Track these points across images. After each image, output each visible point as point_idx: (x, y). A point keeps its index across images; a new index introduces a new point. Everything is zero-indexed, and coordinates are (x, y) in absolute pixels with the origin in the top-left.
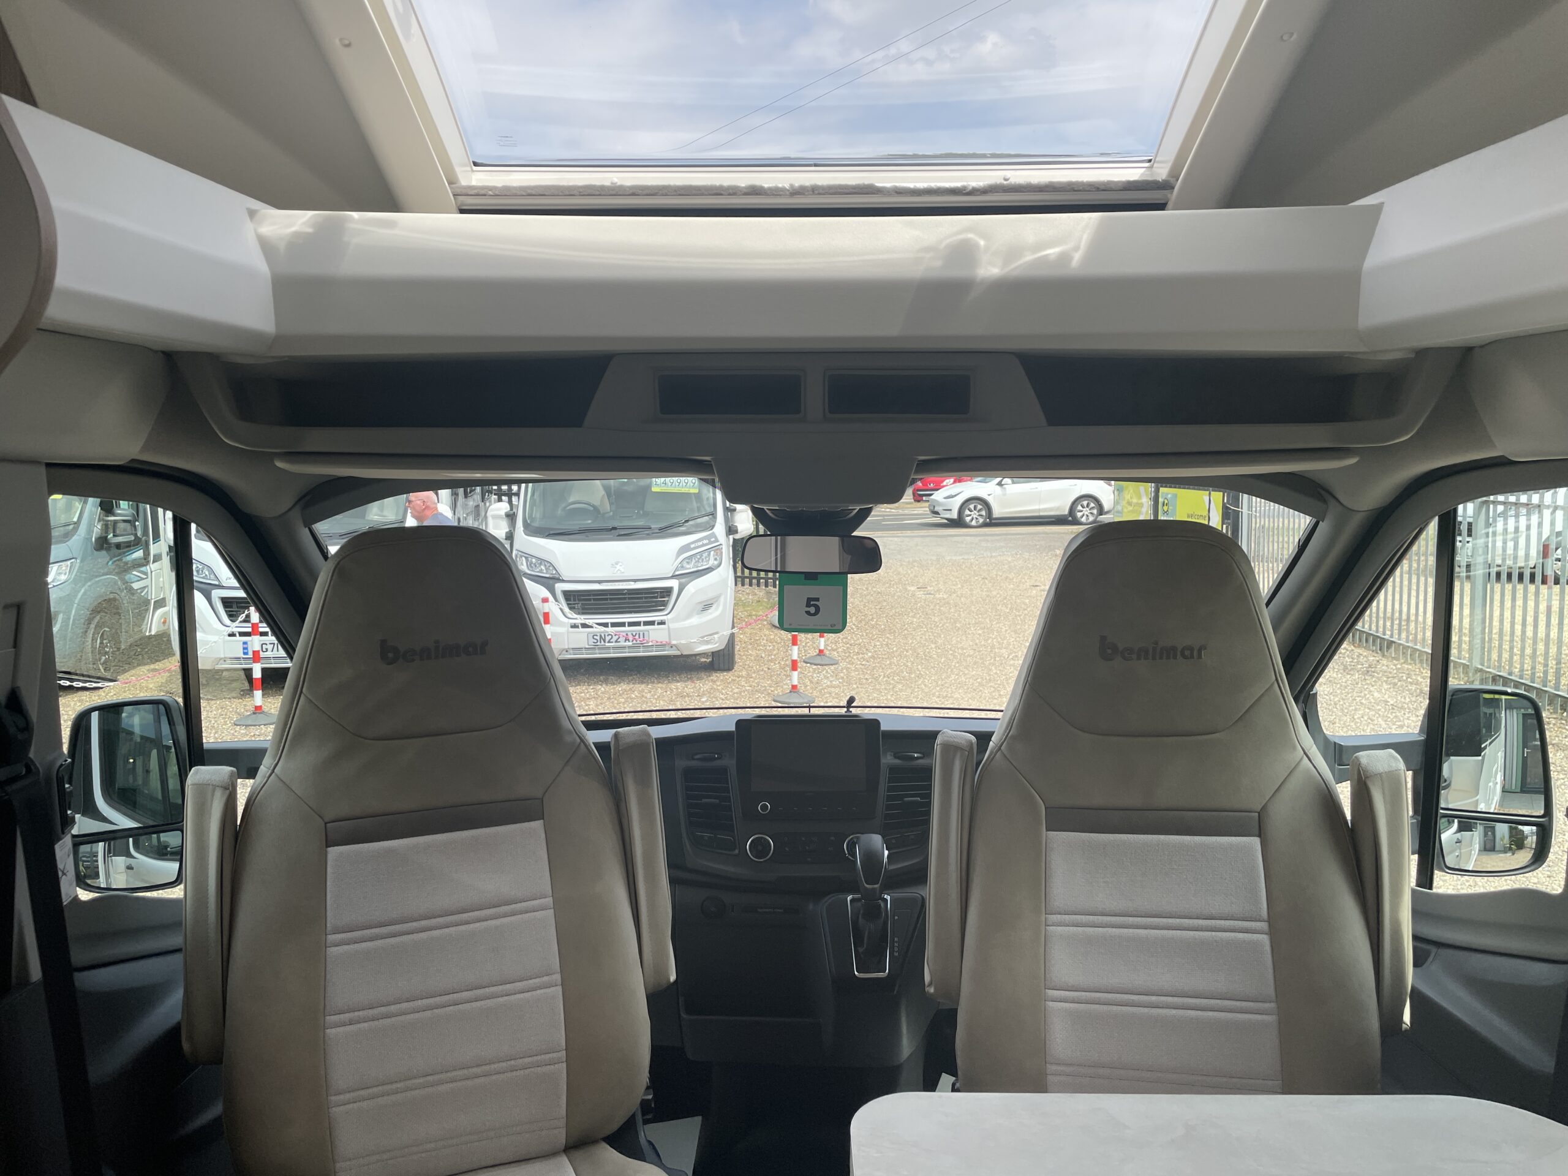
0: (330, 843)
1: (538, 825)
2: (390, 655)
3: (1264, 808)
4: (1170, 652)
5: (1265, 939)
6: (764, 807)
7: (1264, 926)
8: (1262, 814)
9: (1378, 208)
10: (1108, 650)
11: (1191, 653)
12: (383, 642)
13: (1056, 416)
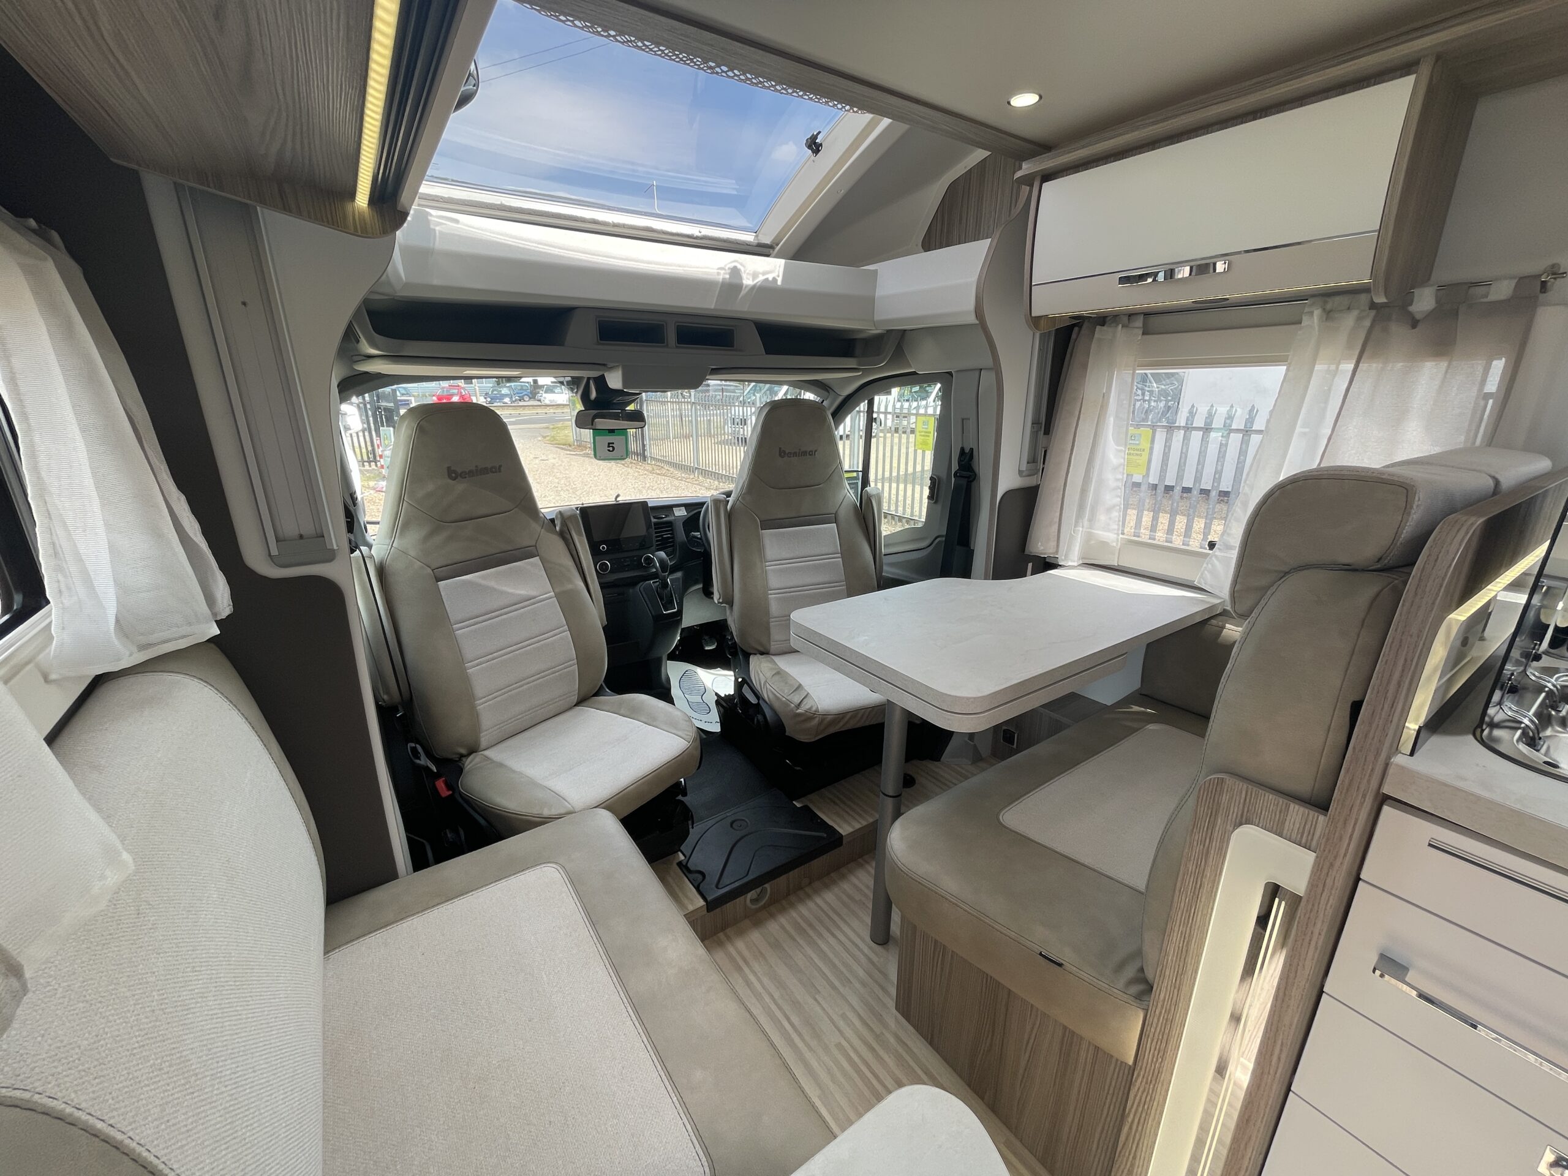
0: (438, 579)
1: (536, 560)
2: (453, 475)
3: (836, 512)
4: (804, 453)
5: (840, 559)
6: (603, 548)
7: (839, 555)
8: (836, 514)
9: (876, 271)
10: (782, 453)
11: (812, 453)
12: (449, 468)
13: (768, 351)
